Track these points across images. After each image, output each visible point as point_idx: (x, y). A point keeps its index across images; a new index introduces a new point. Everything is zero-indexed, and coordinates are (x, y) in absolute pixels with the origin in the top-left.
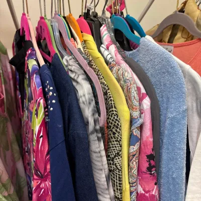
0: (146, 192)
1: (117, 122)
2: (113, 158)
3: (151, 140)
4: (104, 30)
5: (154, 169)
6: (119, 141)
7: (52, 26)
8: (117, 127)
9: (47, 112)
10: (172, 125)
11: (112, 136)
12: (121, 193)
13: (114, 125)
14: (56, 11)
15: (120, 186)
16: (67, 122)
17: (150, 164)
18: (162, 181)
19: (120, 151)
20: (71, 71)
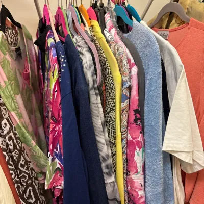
0: (134, 139)
1: (112, 85)
2: (109, 112)
3: (137, 98)
4: (107, 17)
5: (139, 121)
6: (113, 99)
7: (67, 14)
8: (112, 89)
9: (60, 74)
10: (150, 84)
11: (108, 95)
12: (115, 139)
13: (110, 87)
14: (70, 3)
15: (114, 134)
16: (74, 81)
17: (136, 117)
18: (145, 130)
19: (114, 107)
20: (79, 46)
